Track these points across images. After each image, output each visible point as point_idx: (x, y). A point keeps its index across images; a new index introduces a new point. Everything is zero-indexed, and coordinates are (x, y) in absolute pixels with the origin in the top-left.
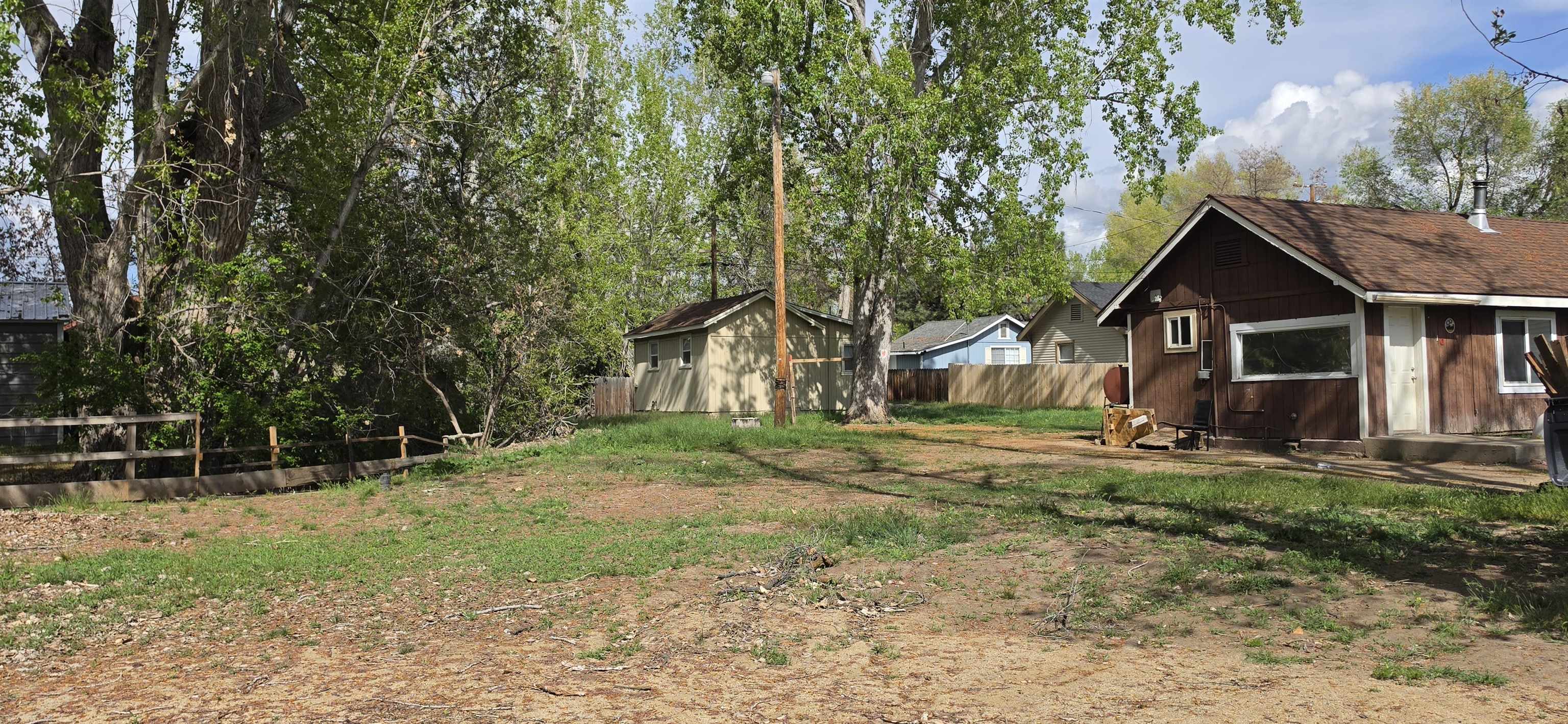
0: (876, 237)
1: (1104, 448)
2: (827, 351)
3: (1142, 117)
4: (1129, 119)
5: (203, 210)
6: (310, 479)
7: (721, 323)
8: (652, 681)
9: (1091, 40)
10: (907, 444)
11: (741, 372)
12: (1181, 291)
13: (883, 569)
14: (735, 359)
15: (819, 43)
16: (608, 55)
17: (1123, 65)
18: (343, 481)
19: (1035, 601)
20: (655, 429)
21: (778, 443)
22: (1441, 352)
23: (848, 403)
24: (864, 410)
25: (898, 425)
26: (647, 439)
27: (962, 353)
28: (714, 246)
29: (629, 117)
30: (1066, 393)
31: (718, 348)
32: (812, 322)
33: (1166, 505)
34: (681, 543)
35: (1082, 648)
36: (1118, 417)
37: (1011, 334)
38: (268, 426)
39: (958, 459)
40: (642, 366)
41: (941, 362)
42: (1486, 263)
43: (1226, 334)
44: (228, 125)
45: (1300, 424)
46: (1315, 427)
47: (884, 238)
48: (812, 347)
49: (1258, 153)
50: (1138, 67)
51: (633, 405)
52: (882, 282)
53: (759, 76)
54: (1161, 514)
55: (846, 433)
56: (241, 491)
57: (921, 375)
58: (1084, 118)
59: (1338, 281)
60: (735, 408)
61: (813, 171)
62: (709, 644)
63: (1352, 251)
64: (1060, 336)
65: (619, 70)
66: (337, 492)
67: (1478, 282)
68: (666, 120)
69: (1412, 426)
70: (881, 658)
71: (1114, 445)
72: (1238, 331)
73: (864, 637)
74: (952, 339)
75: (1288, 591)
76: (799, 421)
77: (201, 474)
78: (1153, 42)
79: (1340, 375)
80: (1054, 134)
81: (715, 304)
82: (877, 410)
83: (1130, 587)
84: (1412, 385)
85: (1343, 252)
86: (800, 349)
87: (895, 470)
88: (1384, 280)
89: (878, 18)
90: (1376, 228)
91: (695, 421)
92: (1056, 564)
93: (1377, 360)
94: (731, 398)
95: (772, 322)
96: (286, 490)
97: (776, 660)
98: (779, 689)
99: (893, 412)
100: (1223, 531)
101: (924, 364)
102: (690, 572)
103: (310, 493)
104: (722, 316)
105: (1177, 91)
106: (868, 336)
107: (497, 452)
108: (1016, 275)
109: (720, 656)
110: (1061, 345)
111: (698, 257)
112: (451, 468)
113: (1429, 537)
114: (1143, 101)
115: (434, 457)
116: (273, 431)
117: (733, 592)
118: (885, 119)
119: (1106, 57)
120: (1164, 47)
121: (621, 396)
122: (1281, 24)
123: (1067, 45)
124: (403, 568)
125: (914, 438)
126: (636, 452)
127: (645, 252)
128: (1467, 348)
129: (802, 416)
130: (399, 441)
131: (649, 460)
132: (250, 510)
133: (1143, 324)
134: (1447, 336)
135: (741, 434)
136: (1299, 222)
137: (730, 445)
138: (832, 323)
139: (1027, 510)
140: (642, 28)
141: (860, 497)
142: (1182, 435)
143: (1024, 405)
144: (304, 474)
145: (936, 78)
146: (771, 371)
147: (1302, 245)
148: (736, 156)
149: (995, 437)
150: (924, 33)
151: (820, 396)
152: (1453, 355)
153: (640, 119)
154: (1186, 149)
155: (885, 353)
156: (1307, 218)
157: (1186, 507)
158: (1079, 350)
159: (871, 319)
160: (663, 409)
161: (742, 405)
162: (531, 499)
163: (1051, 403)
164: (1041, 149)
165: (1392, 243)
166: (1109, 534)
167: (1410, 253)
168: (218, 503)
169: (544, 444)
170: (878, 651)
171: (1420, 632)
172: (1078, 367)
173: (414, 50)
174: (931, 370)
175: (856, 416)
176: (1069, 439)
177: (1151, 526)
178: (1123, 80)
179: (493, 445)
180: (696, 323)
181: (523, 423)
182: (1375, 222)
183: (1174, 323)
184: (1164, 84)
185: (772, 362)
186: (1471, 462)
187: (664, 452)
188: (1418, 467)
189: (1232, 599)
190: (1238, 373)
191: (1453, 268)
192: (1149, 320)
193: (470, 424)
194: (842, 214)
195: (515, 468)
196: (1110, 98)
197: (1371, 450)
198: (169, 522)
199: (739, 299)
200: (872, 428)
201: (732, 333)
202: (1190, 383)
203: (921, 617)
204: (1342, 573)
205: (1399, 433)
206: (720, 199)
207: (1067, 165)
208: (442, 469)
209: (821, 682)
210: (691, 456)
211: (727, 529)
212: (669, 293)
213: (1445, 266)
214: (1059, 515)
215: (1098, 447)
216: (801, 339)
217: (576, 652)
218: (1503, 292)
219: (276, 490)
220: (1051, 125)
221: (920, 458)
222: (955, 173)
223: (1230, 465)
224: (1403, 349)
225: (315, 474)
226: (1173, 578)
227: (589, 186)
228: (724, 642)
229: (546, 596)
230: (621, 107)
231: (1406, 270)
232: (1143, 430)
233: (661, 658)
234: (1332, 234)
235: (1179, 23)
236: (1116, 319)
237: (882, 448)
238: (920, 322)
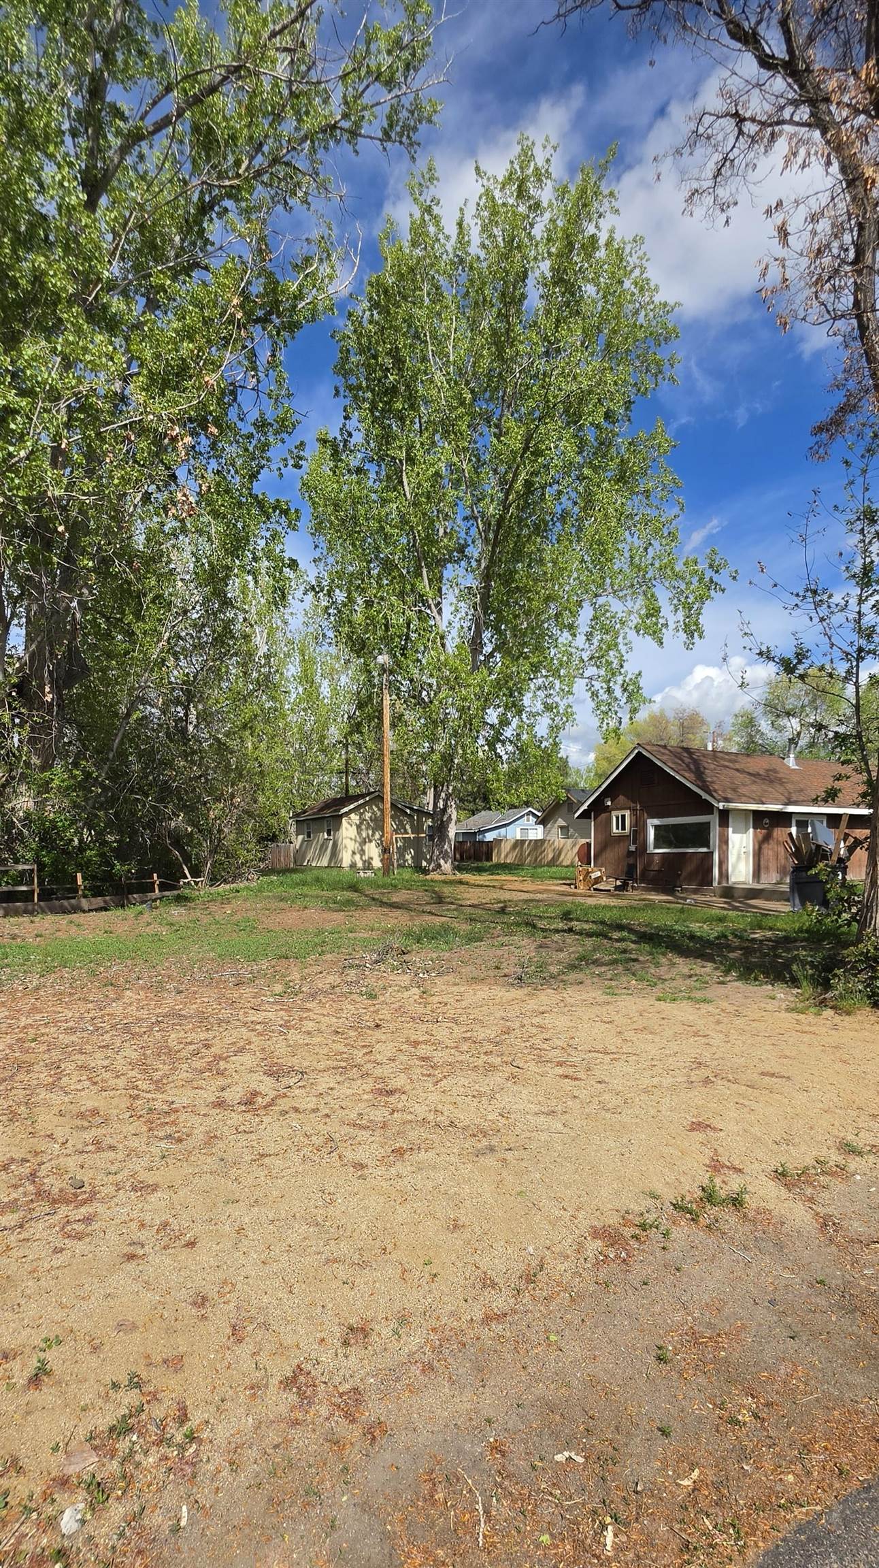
0: (447, 759)
1: (576, 890)
2: (417, 829)
3: (609, 690)
4: (601, 692)
5: (32, 741)
6: (102, 904)
7: (351, 811)
8: (308, 1005)
9: (580, 640)
10: (462, 887)
11: (364, 842)
12: (621, 798)
13: (434, 955)
14: (359, 833)
15: (414, 636)
16: (279, 634)
17: (598, 658)
18: (123, 906)
19: (511, 970)
20: (309, 877)
21: (384, 887)
22: (760, 837)
23: (429, 862)
24: (439, 866)
25: (459, 876)
26: (304, 883)
27: (503, 831)
28: (347, 761)
29: (293, 676)
30: (562, 857)
31: (349, 826)
32: (408, 811)
33: (593, 922)
34: (324, 942)
35: (526, 990)
36: (585, 873)
37: (532, 820)
38: (76, 872)
39: (490, 897)
40: (300, 837)
41: (489, 837)
42: (790, 787)
43: (645, 825)
44: (47, 689)
45: (682, 878)
46: (690, 880)
47: (452, 761)
48: (408, 827)
49: (684, 710)
50: (607, 661)
51: (295, 862)
52: (451, 788)
53: (375, 658)
54: (586, 926)
55: (426, 880)
56: (64, 911)
57: (477, 844)
58: (574, 690)
59: (705, 796)
60: (360, 865)
61: (409, 716)
62: (337, 990)
63: (715, 779)
64: (561, 822)
65: (286, 645)
66: (120, 912)
67: (783, 798)
68: (318, 679)
69: (742, 879)
70: (425, 996)
71: (582, 888)
72: (652, 823)
73: (419, 987)
74: (496, 822)
75: (635, 964)
76: (398, 873)
77: (39, 900)
78: (616, 645)
79: (704, 850)
80: (557, 699)
81: (347, 799)
82: (447, 866)
83: (559, 962)
84: (743, 856)
85: (709, 779)
86: (400, 828)
87: (452, 903)
88: (729, 796)
89: (450, 624)
90: (731, 765)
91: (334, 872)
92: (525, 952)
93: (725, 841)
94: (357, 857)
95: (382, 811)
96: (90, 910)
97: (372, 996)
98: (372, 1009)
99: (459, 868)
100: (616, 935)
101: (479, 838)
102: (329, 957)
103: (104, 913)
104: (352, 806)
105: (629, 676)
106: (442, 821)
107: (213, 890)
108: (532, 785)
109: (343, 995)
110: (562, 827)
111: (337, 767)
112: (186, 899)
113: (717, 938)
114: (609, 681)
115: (176, 892)
116: (79, 875)
117: (351, 967)
118: (452, 688)
119: (589, 652)
120: (622, 648)
121: (288, 856)
122: (692, 637)
123: (565, 645)
124: (168, 954)
125: (467, 884)
126: (297, 890)
127: (303, 764)
128: (775, 834)
129: (401, 870)
130: (153, 883)
131: (306, 896)
132: (71, 922)
133: (600, 818)
134: (764, 828)
135: (359, 881)
136: (687, 760)
137: (354, 887)
138: (421, 812)
139: (518, 925)
140: (301, 618)
141: (428, 918)
142: (619, 883)
143: (537, 864)
144: (99, 901)
145: (486, 662)
146: (382, 842)
147: (687, 775)
148: (360, 706)
149: (516, 883)
150: (478, 633)
151: (412, 857)
152: (767, 838)
153: (300, 678)
154: (634, 711)
155: (452, 831)
156: (692, 758)
157: (603, 923)
158: (571, 830)
159: (444, 811)
160: (314, 865)
161: (364, 862)
162: (236, 918)
163: (553, 862)
164: (548, 708)
165: (738, 774)
166: (556, 937)
167: (747, 779)
168: (51, 918)
169: (242, 885)
170: (424, 993)
171: (688, 982)
172: (570, 841)
173: (159, 641)
174: (483, 842)
175: (434, 870)
176: (557, 885)
177: (580, 933)
178: (598, 667)
179: (211, 886)
180: (335, 811)
181: (228, 872)
182: (730, 761)
183: (617, 818)
184: (622, 671)
185: (382, 836)
186: (767, 899)
187: (313, 891)
188: (740, 902)
189: (607, 968)
190: (651, 848)
191: (770, 789)
192: (604, 815)
193: (196, 873)
194: (427, 745)
195: (225, 900)
196: (590, 678)
197: (718, 892)
198: (24, 928)
199: (363, 796)
200: (443, 877)
201: (358, 817)
202: (625, 853)
203: (450, 978)
204: (664, 954)
205: (735, 883)
206: (351, 733)
207: (565, 719)
208: (180, 899)
209: (393, 1006)
210: (330, 894)
211: (350, 935)
212: (318, 790)
213: (766, 788)
214: (534, 926)
215: (572, 890)
216: (401, 821)
217: (268, 993)
218: (796, 803)
219: (84, 912)
220: (554, 693)
221: (466, 895)
222: (496, 722)
223: (640, 900)
224: (739, 835)
225: (105, 902)
226: (582, 958)
227: (267, 721)
228: (345, 989)
229: (250, 968)
230: (288, 670)
231: (742, 790)
232: (598, 880)
233: (313, 996)
234: (705, 768)
235: (632, 635)
236: (585, 815)
237: (447, 890)
238: (479, 811)
